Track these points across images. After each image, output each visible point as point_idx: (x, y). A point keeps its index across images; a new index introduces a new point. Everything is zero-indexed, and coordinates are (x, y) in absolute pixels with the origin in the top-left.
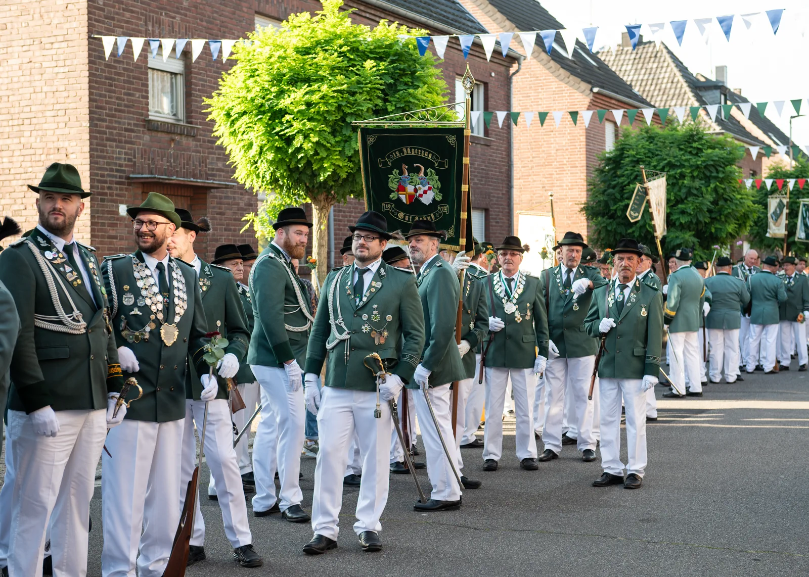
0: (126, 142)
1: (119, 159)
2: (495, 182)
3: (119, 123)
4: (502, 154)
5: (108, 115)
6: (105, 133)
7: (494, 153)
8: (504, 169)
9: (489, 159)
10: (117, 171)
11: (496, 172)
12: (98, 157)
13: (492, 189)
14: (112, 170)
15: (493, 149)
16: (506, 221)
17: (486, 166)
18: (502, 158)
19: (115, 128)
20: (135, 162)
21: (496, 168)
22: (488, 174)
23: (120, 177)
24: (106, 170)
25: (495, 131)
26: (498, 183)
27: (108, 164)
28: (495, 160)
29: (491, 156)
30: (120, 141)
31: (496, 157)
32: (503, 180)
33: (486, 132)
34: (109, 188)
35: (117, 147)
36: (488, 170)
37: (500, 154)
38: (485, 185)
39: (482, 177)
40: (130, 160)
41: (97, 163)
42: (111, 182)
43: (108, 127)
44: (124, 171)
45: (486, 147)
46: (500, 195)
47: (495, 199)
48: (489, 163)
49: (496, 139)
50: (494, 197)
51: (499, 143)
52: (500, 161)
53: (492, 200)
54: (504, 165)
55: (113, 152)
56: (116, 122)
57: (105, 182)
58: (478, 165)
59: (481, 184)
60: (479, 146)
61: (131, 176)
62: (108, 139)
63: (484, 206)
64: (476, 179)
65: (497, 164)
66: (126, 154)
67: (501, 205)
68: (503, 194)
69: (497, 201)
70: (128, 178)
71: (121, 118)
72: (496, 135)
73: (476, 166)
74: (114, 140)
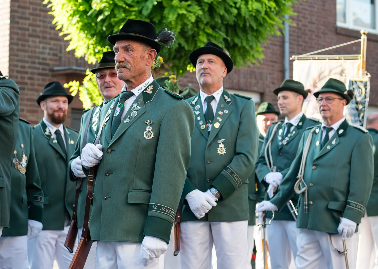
0: (51, 39)
1: (43, 53)
3: (44, 22)
6: (28, 30)
10: (40, 63)
12: (18, 50)
14: (34, 63)
19: (39, 26)
20: (60, 58)
23: (43, 69)
27: (29, 57)
30: (44, 38)
34: (30, 78)
35: (40, 42)
40: (54, 55)
41: (17, 55)
42: (32, 73)
43: (30, 25)
44: (48, 65)
55: (36, 47)
56: (40, 21)
57: (26, 73)
61: (56, 68)
62: (30, 35)
66: (51, 49)
70: (52, 70)
74: (38, 37)
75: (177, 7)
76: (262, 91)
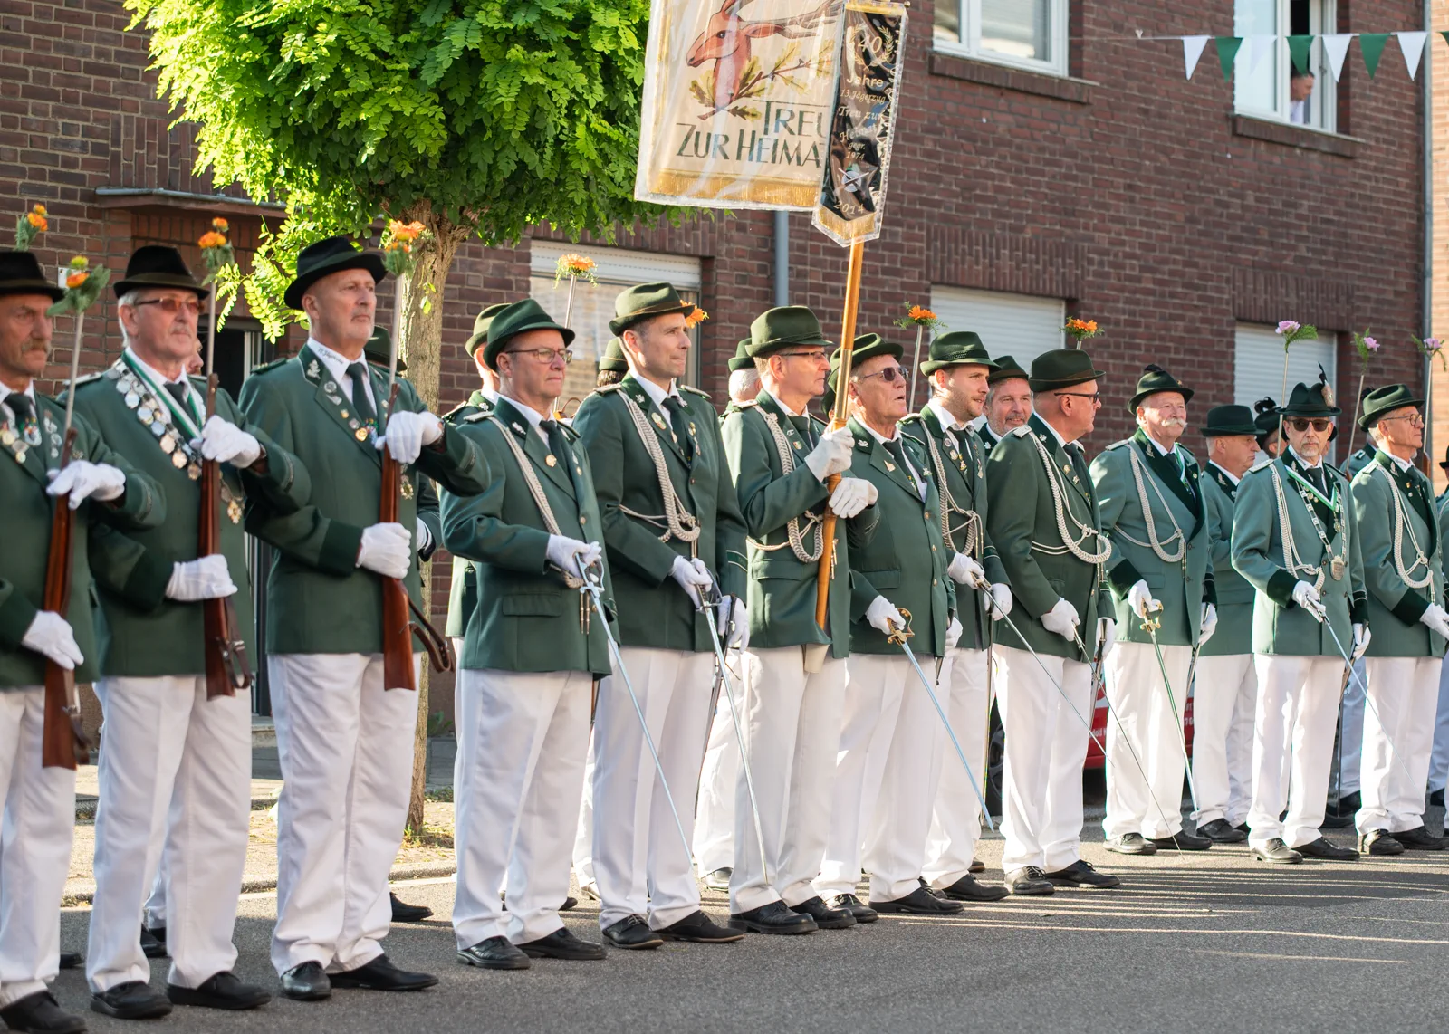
0: (88, 101)
1: (66, 145)
2: (1369, 260)
3: (70, 49)
4: (1398, 184)
5: (32, 28)
6: (24, 76)
7: (1368, 178)
8: (1402, 225)
9: (1353, 195)
10: (56, 176)
11: (1372, 229)
13: (1360, 278)
14: (40, 174)
15: (1365, 167)
16: (1411, 370)
17: (1338, 213)
18: (1396, 193)
19: (55, 64)
20: (116, 156)
21: (1375, 220)
22: (1345, 235)
23: (67, 194)
24: (21, 173)
25: (1371, 119)
26: (1382, 261)
27: (26, 157)
28: (1370, 198)
29: (1356, 185)
30: (71, 99)
31: (1379, 190)
32: (1399, 255)
33: (1343, 122)
35: (59, 112)
36: (1346, 225)
37: (1386, 181)
38: (1336, 264)
39: (1323, 242)
40: (99, 149)
43: (29, 60)
44: (80, 179)
45: (1338, 161)
46: (1390, 297)
47: (1369, 306)
48: (1348, 205)
49: (1377, 140)
50: (1367, 299)
51: (1388, 152)
52: (1386, 201)
53: (1358, 309)
54: (1402, 215)
55: (45, 127)
56: (58, 47)
58: (1311, 209)
59: (1321, 262)
60: (1314, 156)
61: (102, 191)
62: (29, 92)
63: (1333, 324)
64: (1302, 246)
65: (1378, 210)
66: (88, 132)
67: (1392, 323)
68: (1397, 293)
69: (1375, 310)
70: (93, 197)
71: (77, 37)
72: (1378, 129)
73: (1304, 211)
74: (53, 96)
75: (518, 64)
76: (708, 253)
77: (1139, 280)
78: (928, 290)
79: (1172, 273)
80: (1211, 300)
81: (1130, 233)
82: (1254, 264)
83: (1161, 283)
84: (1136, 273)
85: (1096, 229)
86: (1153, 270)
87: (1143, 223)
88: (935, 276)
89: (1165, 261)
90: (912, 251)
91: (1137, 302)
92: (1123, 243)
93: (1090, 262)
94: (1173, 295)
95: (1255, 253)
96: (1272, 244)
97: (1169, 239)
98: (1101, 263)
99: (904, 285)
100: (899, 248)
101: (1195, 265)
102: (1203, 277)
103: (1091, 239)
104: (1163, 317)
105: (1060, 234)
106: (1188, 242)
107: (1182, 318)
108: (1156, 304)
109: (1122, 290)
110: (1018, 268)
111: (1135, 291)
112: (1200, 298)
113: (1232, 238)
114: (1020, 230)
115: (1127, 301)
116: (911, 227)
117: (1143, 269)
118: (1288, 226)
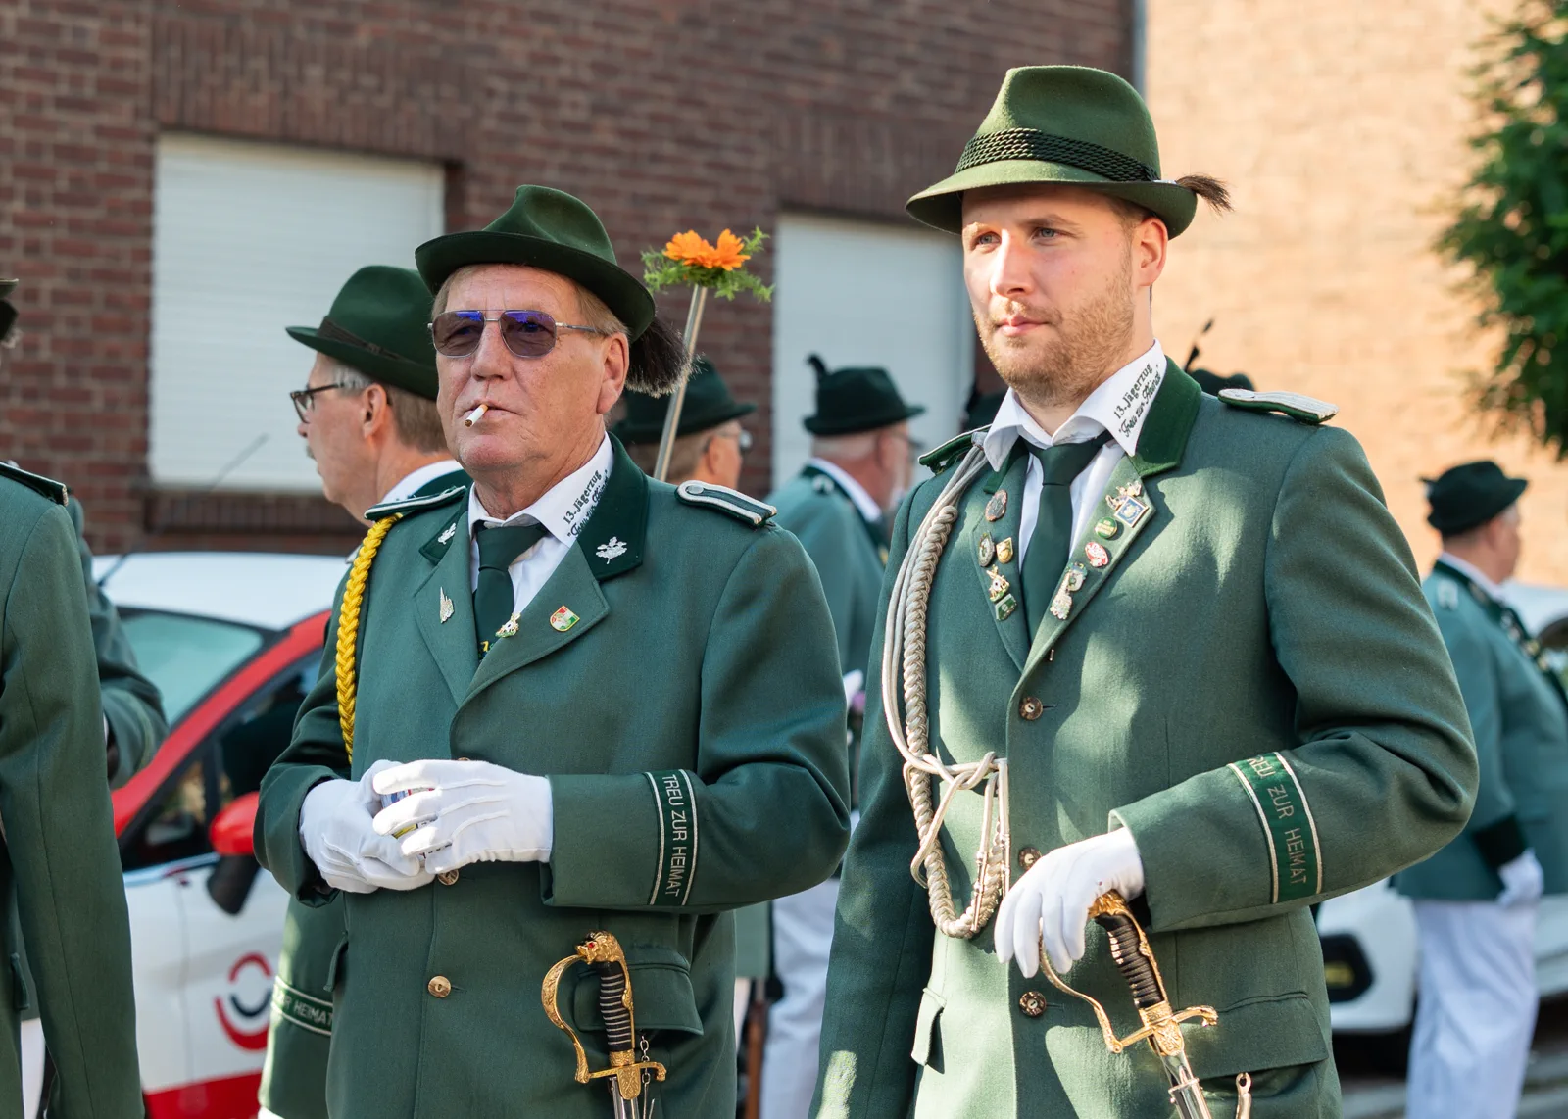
64: (908, 75)
77: (585, 128)
78: (151, 139)
79: (655, 118)
80: (729, 169)
81: (573, 41)
82: (817, 108)
83: (633, 135)
84: (581, 115)
85: (503, 31)
86: (616, 112)
87: (597, 25)
88: (166, 113)
89: (638, 95)
90: (118, 64)
91: (583, 170)
92: (555, 61)
93: (491, 93)
94: (655, 158)
95: (815, 85)
96: (847, 68)
97: (646, 55)
98: (512, 97)
99: (100, 131)
100: (92, 59)
101: (699, 104)
102: (716, 126)
103: (492, 52)
104: (635, 198)
105: (429, 40)
106: (687, 61)
107: (671, 200)
108: (624, 174)
109: (553, 146)
110: (342, 100)
111: (578, 150)
112: (711, 165)
113: (774, 56)
114: (343, 29)
115: (565, 168)
116: (116, 18)
117: (598, 109)
118: (880, 37)
